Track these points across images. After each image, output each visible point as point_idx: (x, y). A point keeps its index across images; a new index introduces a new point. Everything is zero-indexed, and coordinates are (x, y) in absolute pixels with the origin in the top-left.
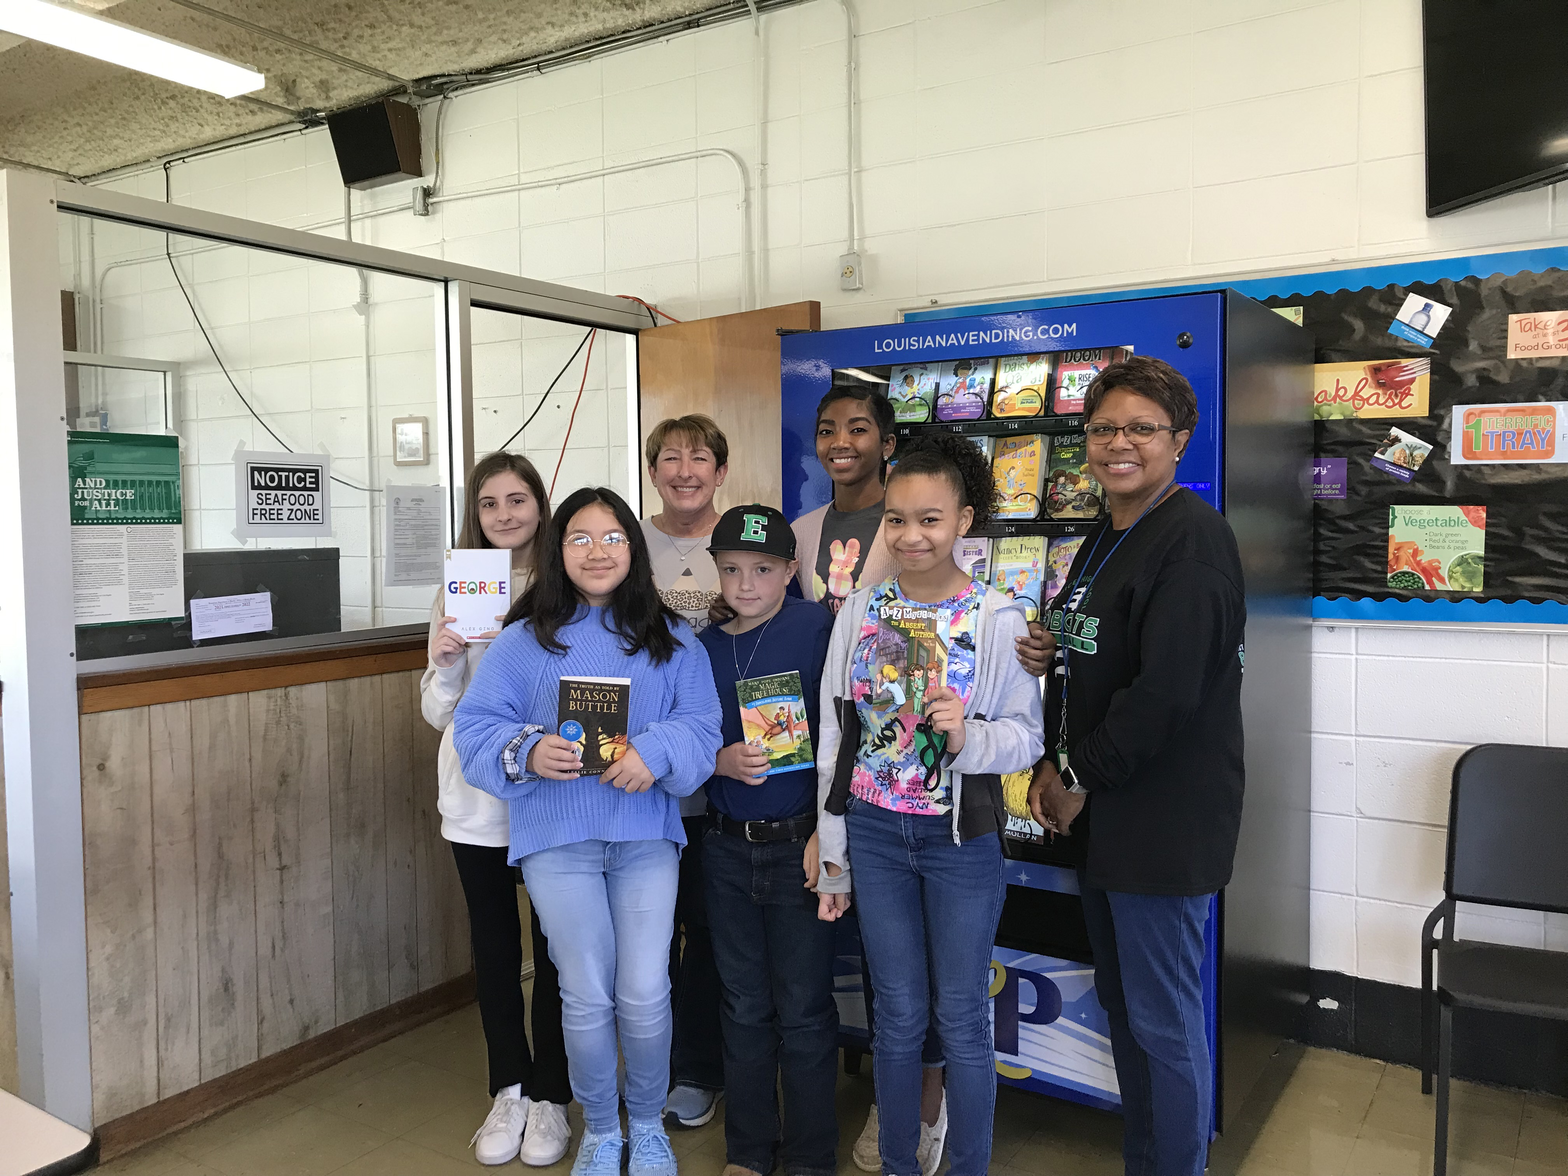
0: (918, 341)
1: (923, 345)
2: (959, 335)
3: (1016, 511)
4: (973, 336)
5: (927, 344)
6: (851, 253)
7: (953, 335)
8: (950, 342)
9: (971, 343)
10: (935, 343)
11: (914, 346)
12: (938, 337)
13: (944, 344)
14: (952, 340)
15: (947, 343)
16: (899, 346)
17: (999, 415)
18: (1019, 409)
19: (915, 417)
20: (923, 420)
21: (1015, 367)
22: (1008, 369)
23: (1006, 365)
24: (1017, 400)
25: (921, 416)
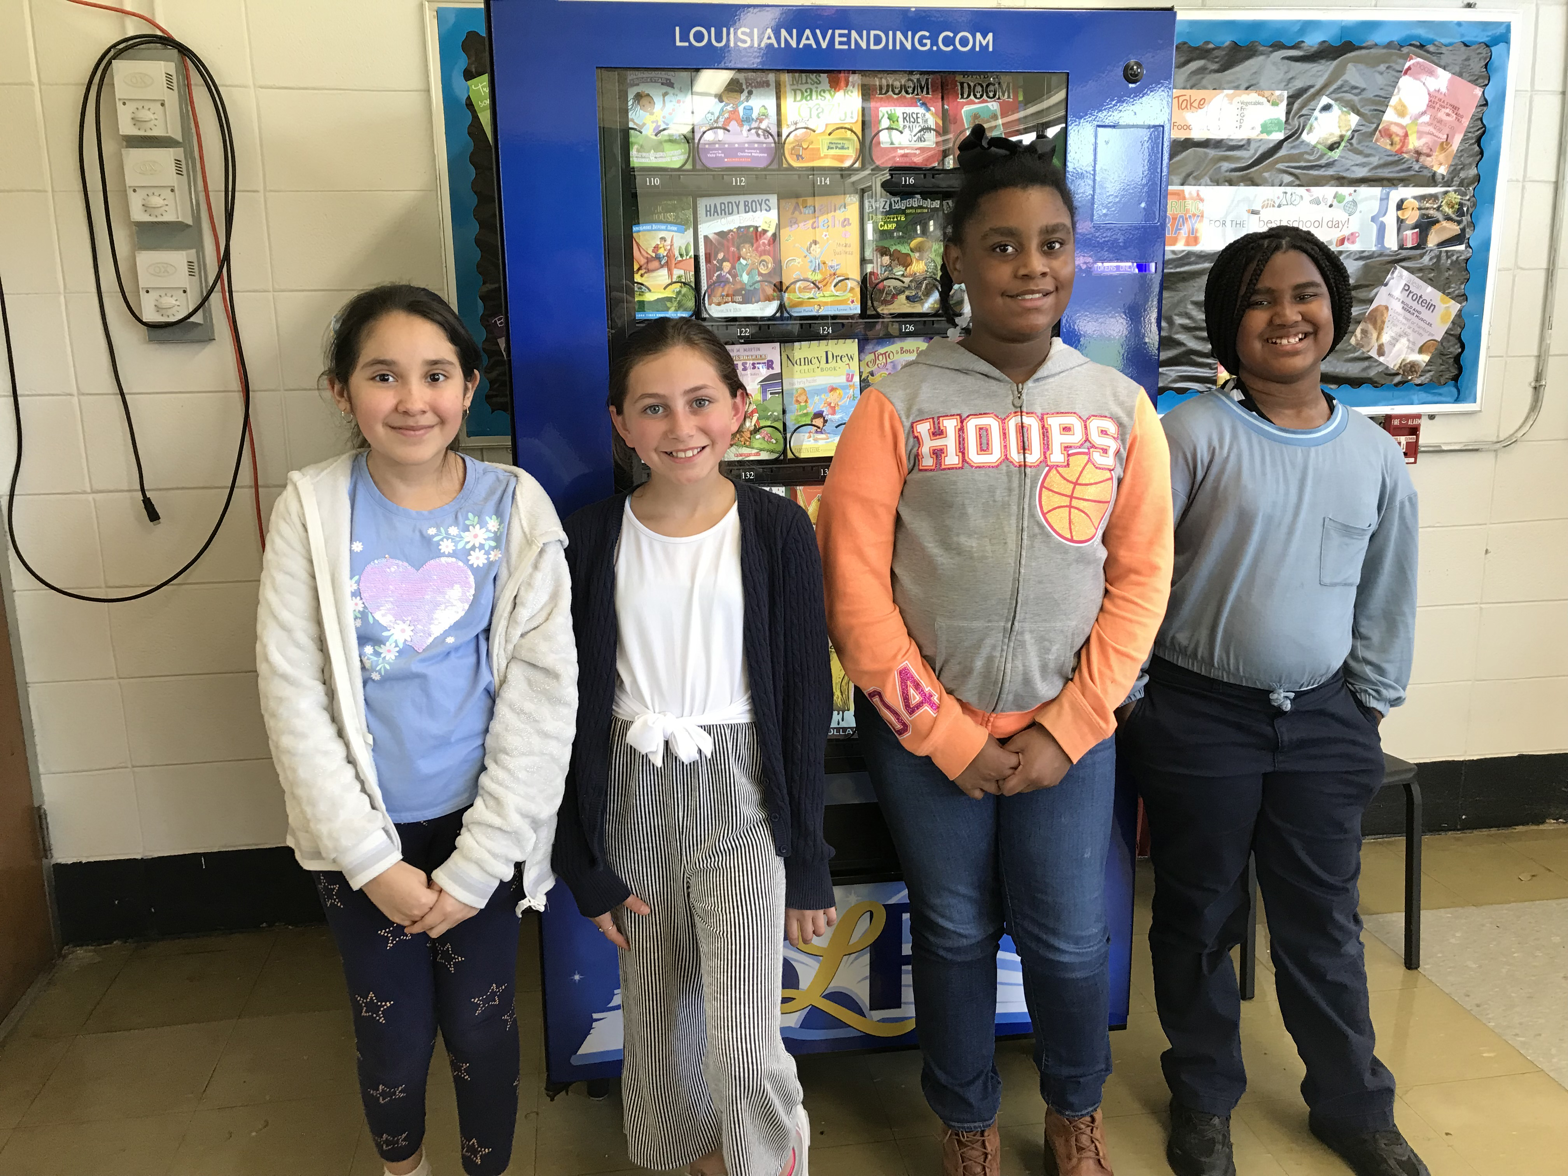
2: (818, 31)
3: (833, 303)
4: (841, 35)
7: (808, 32)
8: (804, 41)
9: (837, 46)
10: (779, 42)
12: (783, 33)
13: (794, 44)
14: (808, 39)
15: (799, 42)
16: (719, 40)
17: (795, 164)
19: (664, 160)
20: (677, 166)
21: (811, 95)
22: (799, 97)
23: (795, 91)
24: (822, 144)
25: (674, 159)
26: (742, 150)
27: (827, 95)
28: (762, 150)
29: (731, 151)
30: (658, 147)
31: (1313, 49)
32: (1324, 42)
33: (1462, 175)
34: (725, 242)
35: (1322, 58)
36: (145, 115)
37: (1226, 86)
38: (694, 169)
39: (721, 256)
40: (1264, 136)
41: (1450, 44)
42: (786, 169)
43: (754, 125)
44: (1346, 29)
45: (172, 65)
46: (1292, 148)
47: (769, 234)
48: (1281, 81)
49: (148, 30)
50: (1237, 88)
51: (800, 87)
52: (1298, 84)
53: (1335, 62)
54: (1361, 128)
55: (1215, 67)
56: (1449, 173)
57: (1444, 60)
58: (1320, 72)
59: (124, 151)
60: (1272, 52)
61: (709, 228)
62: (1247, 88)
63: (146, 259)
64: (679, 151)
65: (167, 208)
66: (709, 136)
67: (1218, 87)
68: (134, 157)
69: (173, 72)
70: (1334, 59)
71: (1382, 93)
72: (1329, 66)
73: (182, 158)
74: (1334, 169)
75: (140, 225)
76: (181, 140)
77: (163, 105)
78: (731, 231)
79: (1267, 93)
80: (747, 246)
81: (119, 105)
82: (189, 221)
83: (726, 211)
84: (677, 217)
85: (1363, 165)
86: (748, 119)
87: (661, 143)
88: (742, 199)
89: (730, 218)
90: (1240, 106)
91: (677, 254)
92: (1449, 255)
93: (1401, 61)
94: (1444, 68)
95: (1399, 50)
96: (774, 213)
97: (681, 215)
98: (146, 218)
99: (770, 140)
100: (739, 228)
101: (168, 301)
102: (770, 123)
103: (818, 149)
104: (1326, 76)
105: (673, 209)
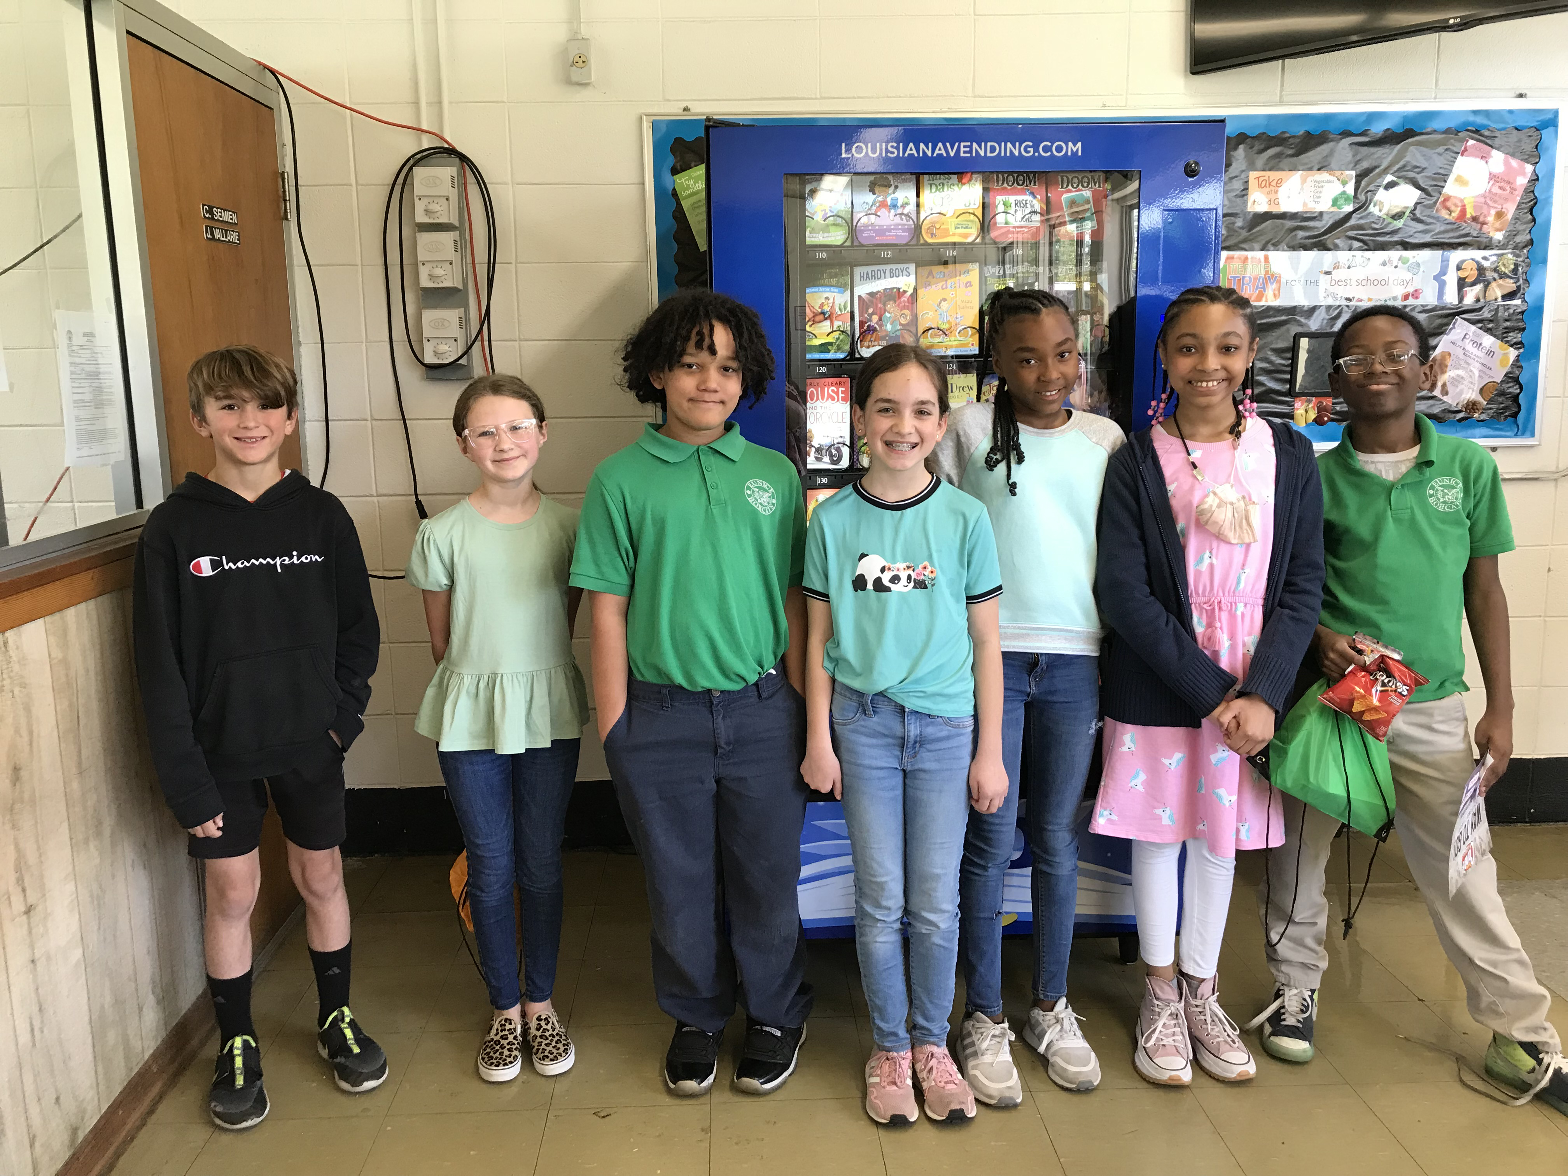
0: (897, 148)
1: (904, 152)
2: (948, 144)
3: (957, 346)
4: (965, 147)
5: (908, 152)
6: (575, 37)
7: (940, 145)
8: (937, 152)
9: (962, 155)
10: (918, 152)
11: (893, 153)
12: (922, 146)
13: (929, 154)
14: (940, 150)
15: (933, 152)
16: (874, 151)
17: (930, 240)
18: (954, 234)
19: (829, 239)
20: (839, 243)
21: (943, 187)
22: (934, 189)
23: (931, 185)
24: (951, 224)
25: (837, 238)
26: (890, 230)
27: (956, 188)
28: (904, 230)
29: (881, 231)
30: (826, 229)
31: (1379, 136)
32: (1388, 130)
33: (1518, 239)
34: (874, 300)
35: (1386, 143)
36: (434, 207)
37: (1301, 168)
38: (852, 245)
39: (871, 311)
40: (1334, 209)
41: (1504, 129)
42: (922, 245)
43: (899, 211)
44: (1407, 118)
45: (455, 169)
46: (1361, 218)
47: (909, 294)
48: (1350, 163)
49: (437, 143)
50: (1311, 169)
51: (935, 182)
52: (1365, 165)
53: (1399, 146)
54: (1423, 201)
55: (1290, 152)
56: (1505, 238)
57: (1497, 142)
58: (1386, 155)
59: (418, 235)
60: (1341, 139)
61: (862, 289)
62: (1319, 170)
63: (428, 316)
64: (841, 232)
65: (446, 277)
66: (864, 220)
67: (1294, 169)
68: (424, 238)
69: (455, 175)
70: (1399, 143)
71: (1442, 171)
72: (1393, 149)
73: (458, 239)
74: (1400, 235)
75: (425, 290)
76: (457, 224)
77: (447, 199)
78: (879, 292)
79: (1338, 173)
80: (891, 303)
81: (416, 200)
82: (460, 287)
83: (876, 277)
84: (838, 282)
85: (1425, 232)
86: (894, 206)
87: (827, 226)
88: (888, 267)
89: (878, 282)
90: (1313, 184)
91: (837, 309)
92: (1507, 308)
93: (1459, 144)
94: (1498, 149)
95: (1456, 135)
96: (913, 277)
97: (841, 280)
98: (431, 285)
99: (911, 222)
100: (885, 290)
101: (443, 348)
102: (911, 208)
103: (948, 229)
104: (1390, 158)
105: (836, 276)
